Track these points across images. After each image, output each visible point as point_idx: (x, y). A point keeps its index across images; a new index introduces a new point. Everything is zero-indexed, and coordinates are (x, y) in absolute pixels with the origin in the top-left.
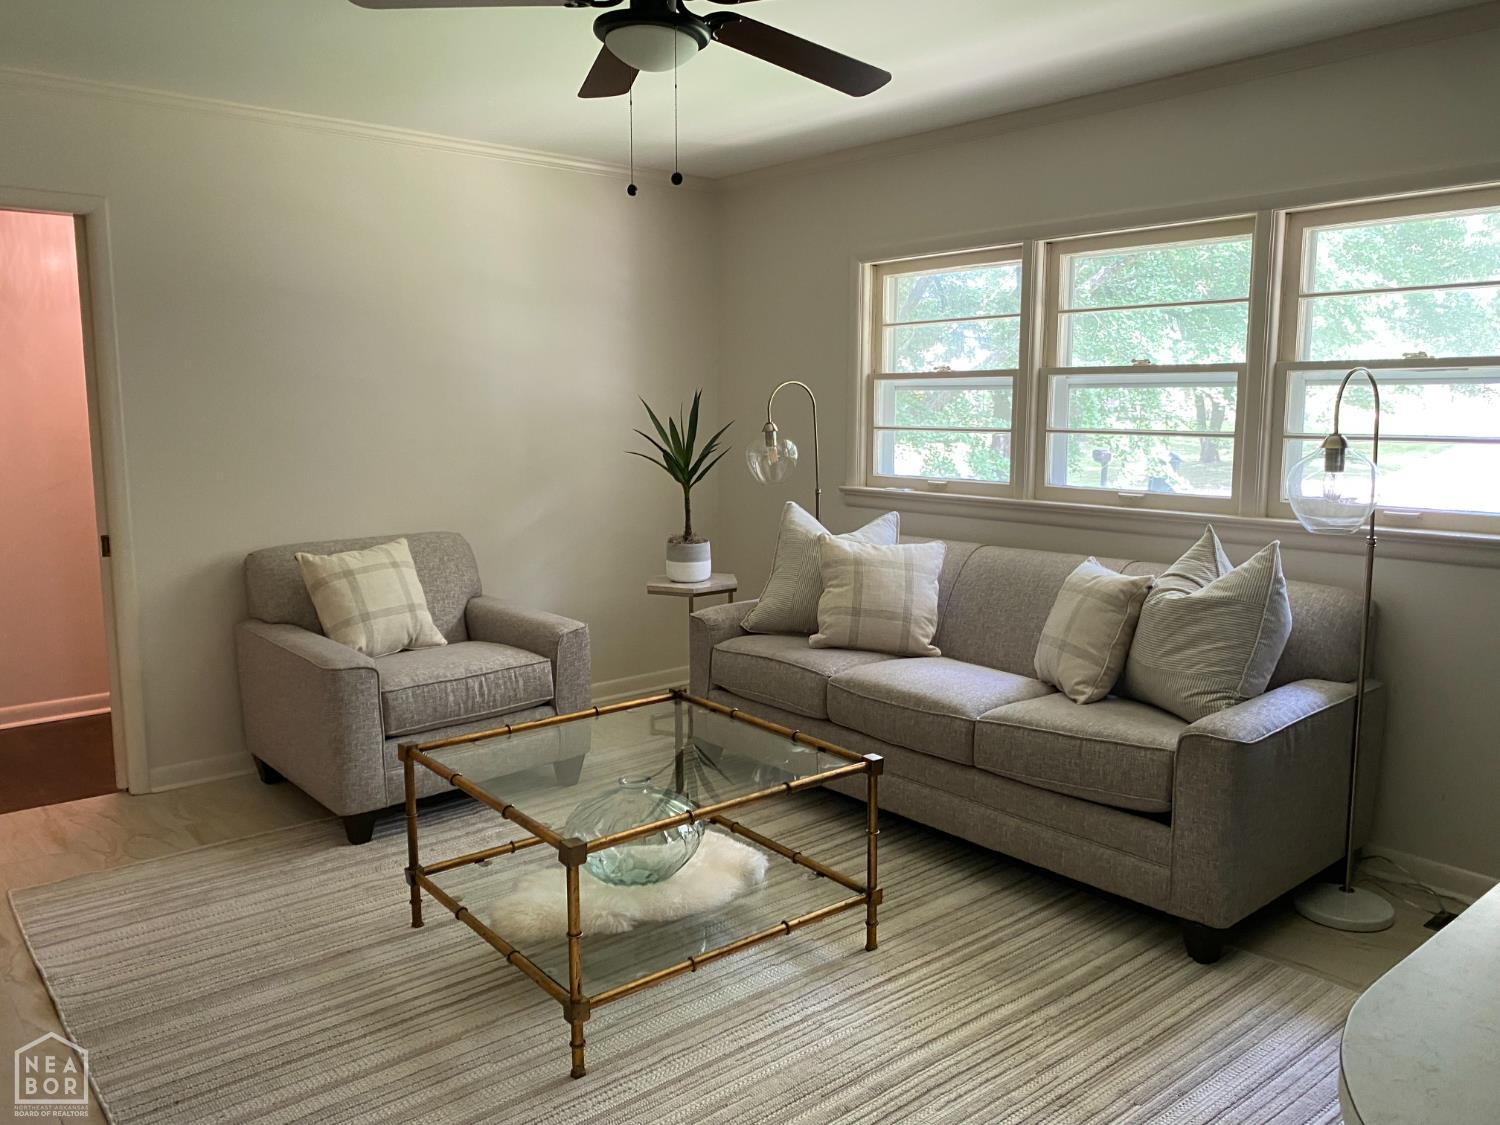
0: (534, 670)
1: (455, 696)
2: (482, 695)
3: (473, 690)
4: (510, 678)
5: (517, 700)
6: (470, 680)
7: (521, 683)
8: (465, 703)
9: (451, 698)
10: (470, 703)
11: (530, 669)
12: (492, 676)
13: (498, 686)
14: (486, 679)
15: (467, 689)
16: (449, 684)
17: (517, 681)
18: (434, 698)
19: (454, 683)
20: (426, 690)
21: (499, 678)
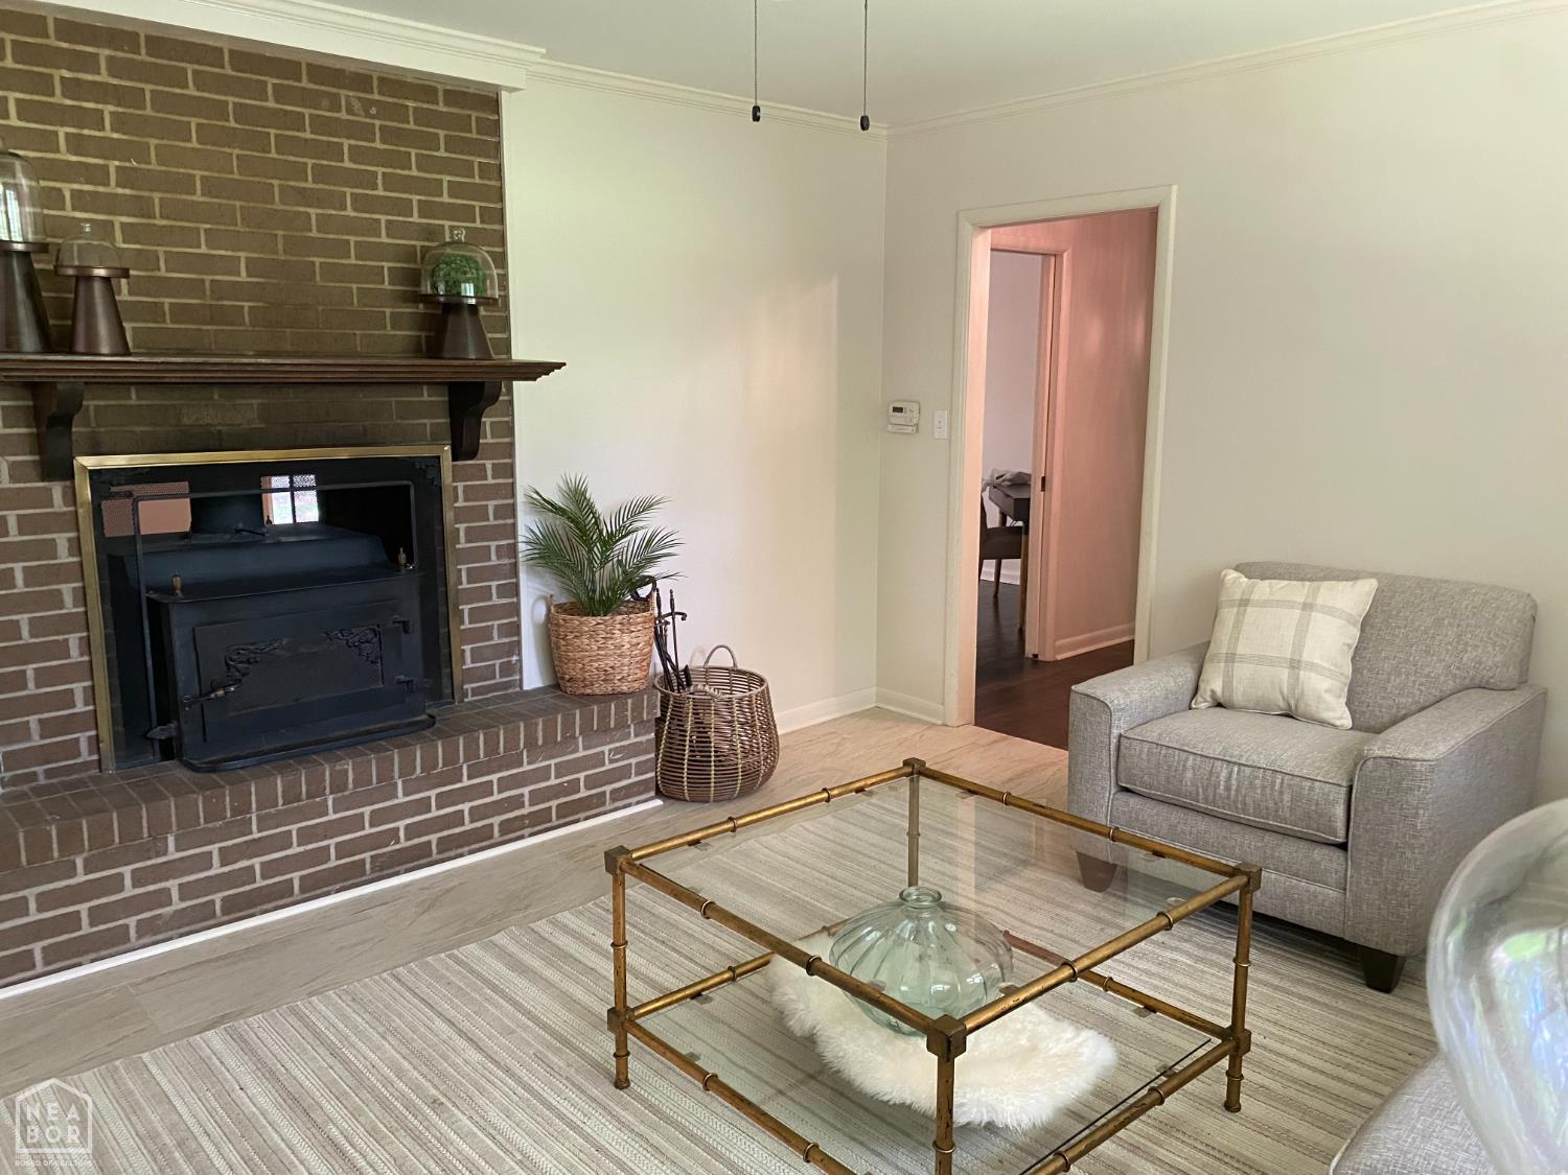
0: (1311, 789)
1: (1194, 774)
2: (1228, 789)
3: (1218, 777)
4: (1273, 784)
5: (1277, 817)
6: (1218, 763)
7: (1287, 797)
8: (1205, 789)
9: (1189, 775)
10: (1210, 791)
11: (1308, 784)
12: (1248, 771)
13: (1252, 785)
14: (1239, 772)
15: (1211, 772)
16: (1191, 757)
17: (1281, 793)
18: (1170, 767)
19: (1199, 759)
20: (1163, 752)
21: (1257, 777)
